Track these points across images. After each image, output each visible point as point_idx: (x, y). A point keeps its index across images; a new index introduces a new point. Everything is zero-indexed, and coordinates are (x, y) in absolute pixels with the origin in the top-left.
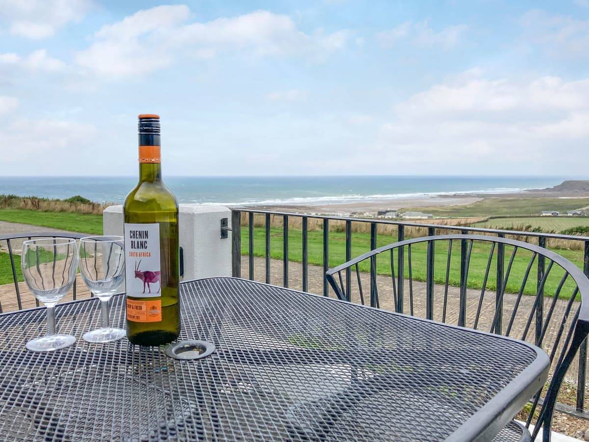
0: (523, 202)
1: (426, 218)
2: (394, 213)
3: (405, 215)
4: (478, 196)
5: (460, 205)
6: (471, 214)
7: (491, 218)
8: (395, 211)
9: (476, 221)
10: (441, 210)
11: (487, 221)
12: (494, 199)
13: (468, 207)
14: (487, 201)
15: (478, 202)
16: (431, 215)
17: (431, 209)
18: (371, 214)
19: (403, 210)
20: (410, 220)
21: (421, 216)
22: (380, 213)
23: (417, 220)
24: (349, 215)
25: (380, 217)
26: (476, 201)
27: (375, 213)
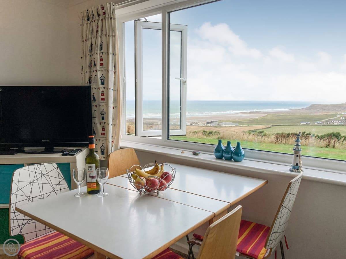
0: (290, 116)
1: (235, 126)
2: (216, 123)
3: (222, 124)
4: (264, 113)
5: (253, 118)
6: (260, 124)
7: (272, 126)
9: (264, 128)
10: (243, 121)
11: (270, 127)
12: (273, 115)
13: (259, 119)
14: (269, 116)
16: (238, 124)
17: (237, 120)
18: (202, 123)
19: (221, 121)
20: (225, 127)
21: (232, 125)
22: (208, 123)
23: (229, 127)
24: (190, 124)
25: (207, 125)
26: (262, 116)
27: (204, 123)
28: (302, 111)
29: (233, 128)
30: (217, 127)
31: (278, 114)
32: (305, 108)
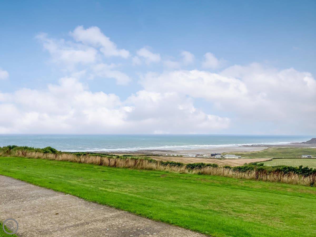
0: (291, 149)
1: (238, 158)
2: (220, 155)
3: (226, 157)
4: (265, 146)
5: (255, 151)
6: (262, 156)
7: (274, 159)
8: (220, 154)
9: (265, 160)
10: (245, 154)
11: (271, 160)
12: (274, 148)
13: (260, 152)
14: (270, 149)
15: (265, 149)
16: (240, 156)
17: (239, 153)
18: (207, 156)
19: (225, 154)
20: (229, 159)
21: (235, 157)
22: (212, 155)
23: (233, 159)
24: (195, 156)
25: (212, 157)
27: (209, 155)
28: (303, 144)
29: (235, 160)
30: (221, 159)
31: (279, 148)
32: (306, 142)
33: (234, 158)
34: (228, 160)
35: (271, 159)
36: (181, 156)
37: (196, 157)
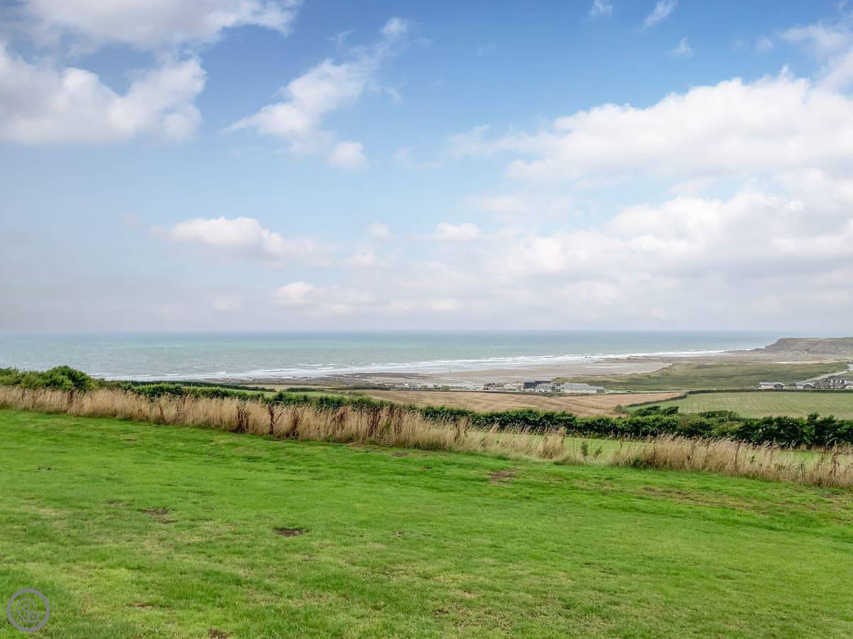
0: (730, 368)
1: (595, 392)
2: (547, 385)
3: (563, 388)
4: (662, 360)
5: (639, 372)
6: (658, 387)
7: (691, 393)
8: (549, 382)
9: (670, 397)
10: (614, 381)
11: (685, 397)
12: (685, 365)
13: (653, 376)
14: (676, 367)
15: (664, 368)
16: (602, 388)
17: (599, 378)
18: (514, 386)
19: (560, 381)
20: (572, 395)
21: (587, 389)
22: (528, 385)
23: (582, 395)
24: (483, 387)
25: (527, 390)
26: (661, 368)
27: (519, 384)
28: (758, 355)
29: (590, 398)
30: (551, 395)
31: (701, 365)
32: (764, 347)
33: (585, 391)
34: (571, 398)
35: (683, 395)
36: (446, 389)
37: (486, 391)
